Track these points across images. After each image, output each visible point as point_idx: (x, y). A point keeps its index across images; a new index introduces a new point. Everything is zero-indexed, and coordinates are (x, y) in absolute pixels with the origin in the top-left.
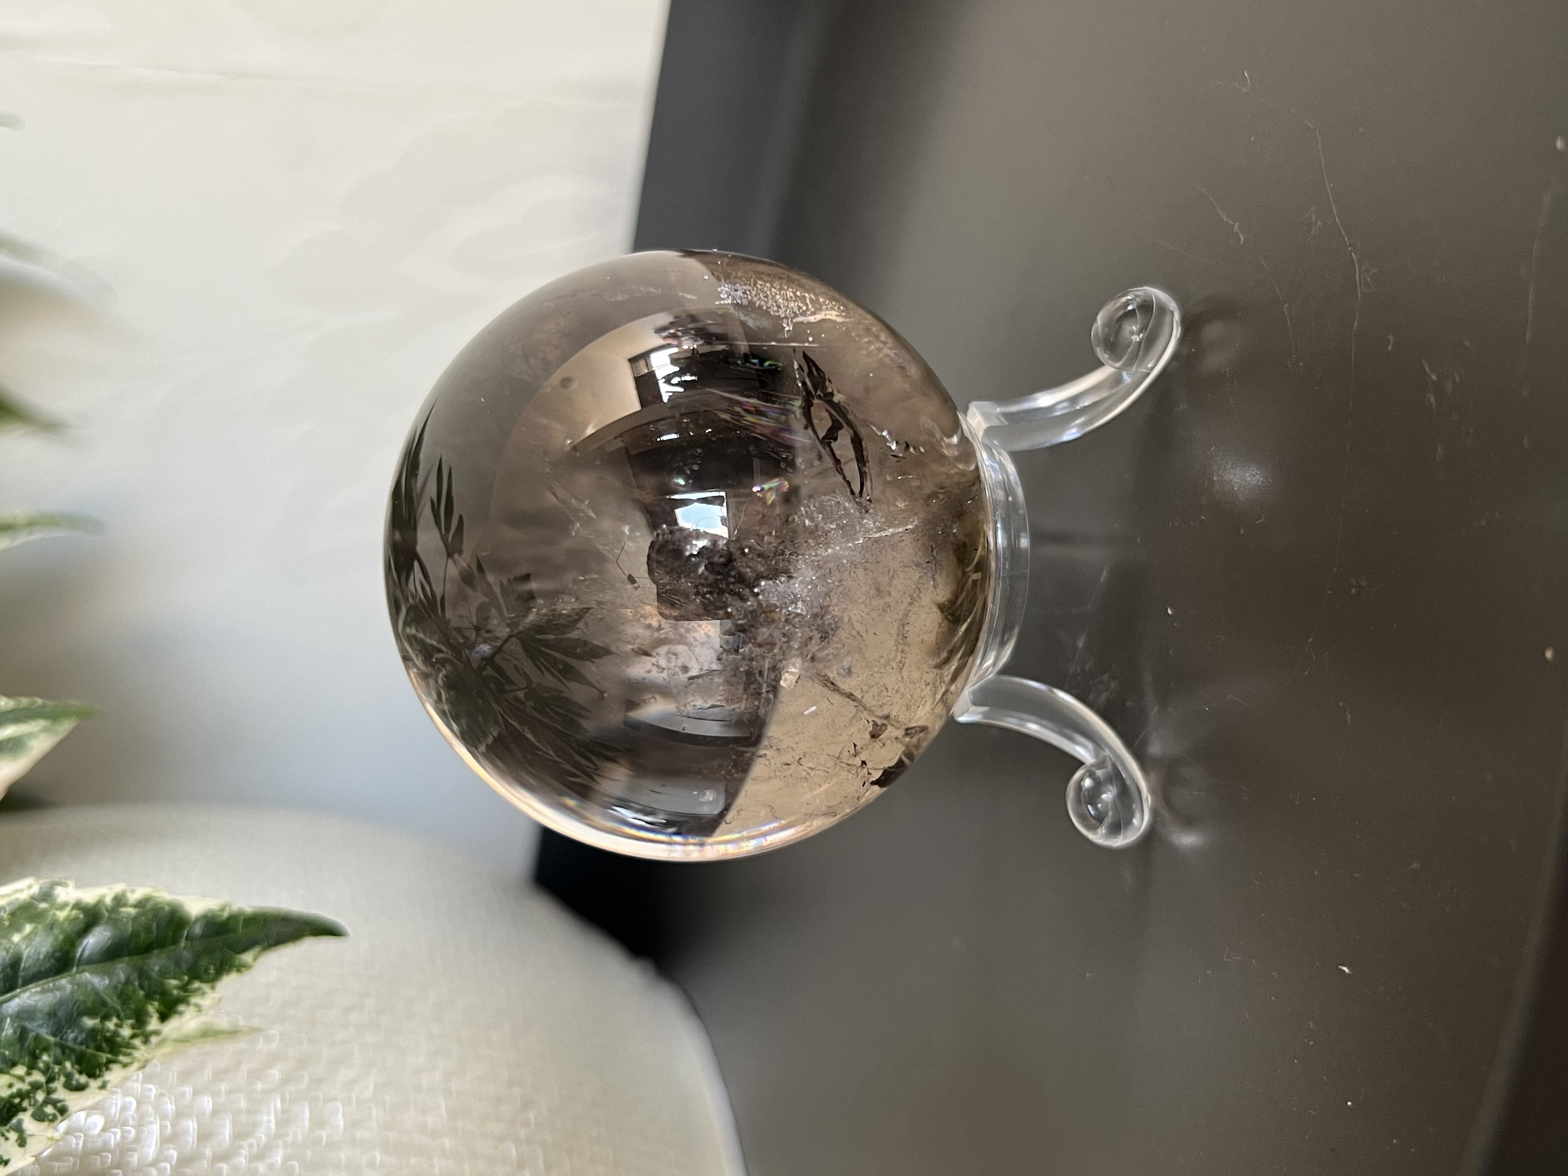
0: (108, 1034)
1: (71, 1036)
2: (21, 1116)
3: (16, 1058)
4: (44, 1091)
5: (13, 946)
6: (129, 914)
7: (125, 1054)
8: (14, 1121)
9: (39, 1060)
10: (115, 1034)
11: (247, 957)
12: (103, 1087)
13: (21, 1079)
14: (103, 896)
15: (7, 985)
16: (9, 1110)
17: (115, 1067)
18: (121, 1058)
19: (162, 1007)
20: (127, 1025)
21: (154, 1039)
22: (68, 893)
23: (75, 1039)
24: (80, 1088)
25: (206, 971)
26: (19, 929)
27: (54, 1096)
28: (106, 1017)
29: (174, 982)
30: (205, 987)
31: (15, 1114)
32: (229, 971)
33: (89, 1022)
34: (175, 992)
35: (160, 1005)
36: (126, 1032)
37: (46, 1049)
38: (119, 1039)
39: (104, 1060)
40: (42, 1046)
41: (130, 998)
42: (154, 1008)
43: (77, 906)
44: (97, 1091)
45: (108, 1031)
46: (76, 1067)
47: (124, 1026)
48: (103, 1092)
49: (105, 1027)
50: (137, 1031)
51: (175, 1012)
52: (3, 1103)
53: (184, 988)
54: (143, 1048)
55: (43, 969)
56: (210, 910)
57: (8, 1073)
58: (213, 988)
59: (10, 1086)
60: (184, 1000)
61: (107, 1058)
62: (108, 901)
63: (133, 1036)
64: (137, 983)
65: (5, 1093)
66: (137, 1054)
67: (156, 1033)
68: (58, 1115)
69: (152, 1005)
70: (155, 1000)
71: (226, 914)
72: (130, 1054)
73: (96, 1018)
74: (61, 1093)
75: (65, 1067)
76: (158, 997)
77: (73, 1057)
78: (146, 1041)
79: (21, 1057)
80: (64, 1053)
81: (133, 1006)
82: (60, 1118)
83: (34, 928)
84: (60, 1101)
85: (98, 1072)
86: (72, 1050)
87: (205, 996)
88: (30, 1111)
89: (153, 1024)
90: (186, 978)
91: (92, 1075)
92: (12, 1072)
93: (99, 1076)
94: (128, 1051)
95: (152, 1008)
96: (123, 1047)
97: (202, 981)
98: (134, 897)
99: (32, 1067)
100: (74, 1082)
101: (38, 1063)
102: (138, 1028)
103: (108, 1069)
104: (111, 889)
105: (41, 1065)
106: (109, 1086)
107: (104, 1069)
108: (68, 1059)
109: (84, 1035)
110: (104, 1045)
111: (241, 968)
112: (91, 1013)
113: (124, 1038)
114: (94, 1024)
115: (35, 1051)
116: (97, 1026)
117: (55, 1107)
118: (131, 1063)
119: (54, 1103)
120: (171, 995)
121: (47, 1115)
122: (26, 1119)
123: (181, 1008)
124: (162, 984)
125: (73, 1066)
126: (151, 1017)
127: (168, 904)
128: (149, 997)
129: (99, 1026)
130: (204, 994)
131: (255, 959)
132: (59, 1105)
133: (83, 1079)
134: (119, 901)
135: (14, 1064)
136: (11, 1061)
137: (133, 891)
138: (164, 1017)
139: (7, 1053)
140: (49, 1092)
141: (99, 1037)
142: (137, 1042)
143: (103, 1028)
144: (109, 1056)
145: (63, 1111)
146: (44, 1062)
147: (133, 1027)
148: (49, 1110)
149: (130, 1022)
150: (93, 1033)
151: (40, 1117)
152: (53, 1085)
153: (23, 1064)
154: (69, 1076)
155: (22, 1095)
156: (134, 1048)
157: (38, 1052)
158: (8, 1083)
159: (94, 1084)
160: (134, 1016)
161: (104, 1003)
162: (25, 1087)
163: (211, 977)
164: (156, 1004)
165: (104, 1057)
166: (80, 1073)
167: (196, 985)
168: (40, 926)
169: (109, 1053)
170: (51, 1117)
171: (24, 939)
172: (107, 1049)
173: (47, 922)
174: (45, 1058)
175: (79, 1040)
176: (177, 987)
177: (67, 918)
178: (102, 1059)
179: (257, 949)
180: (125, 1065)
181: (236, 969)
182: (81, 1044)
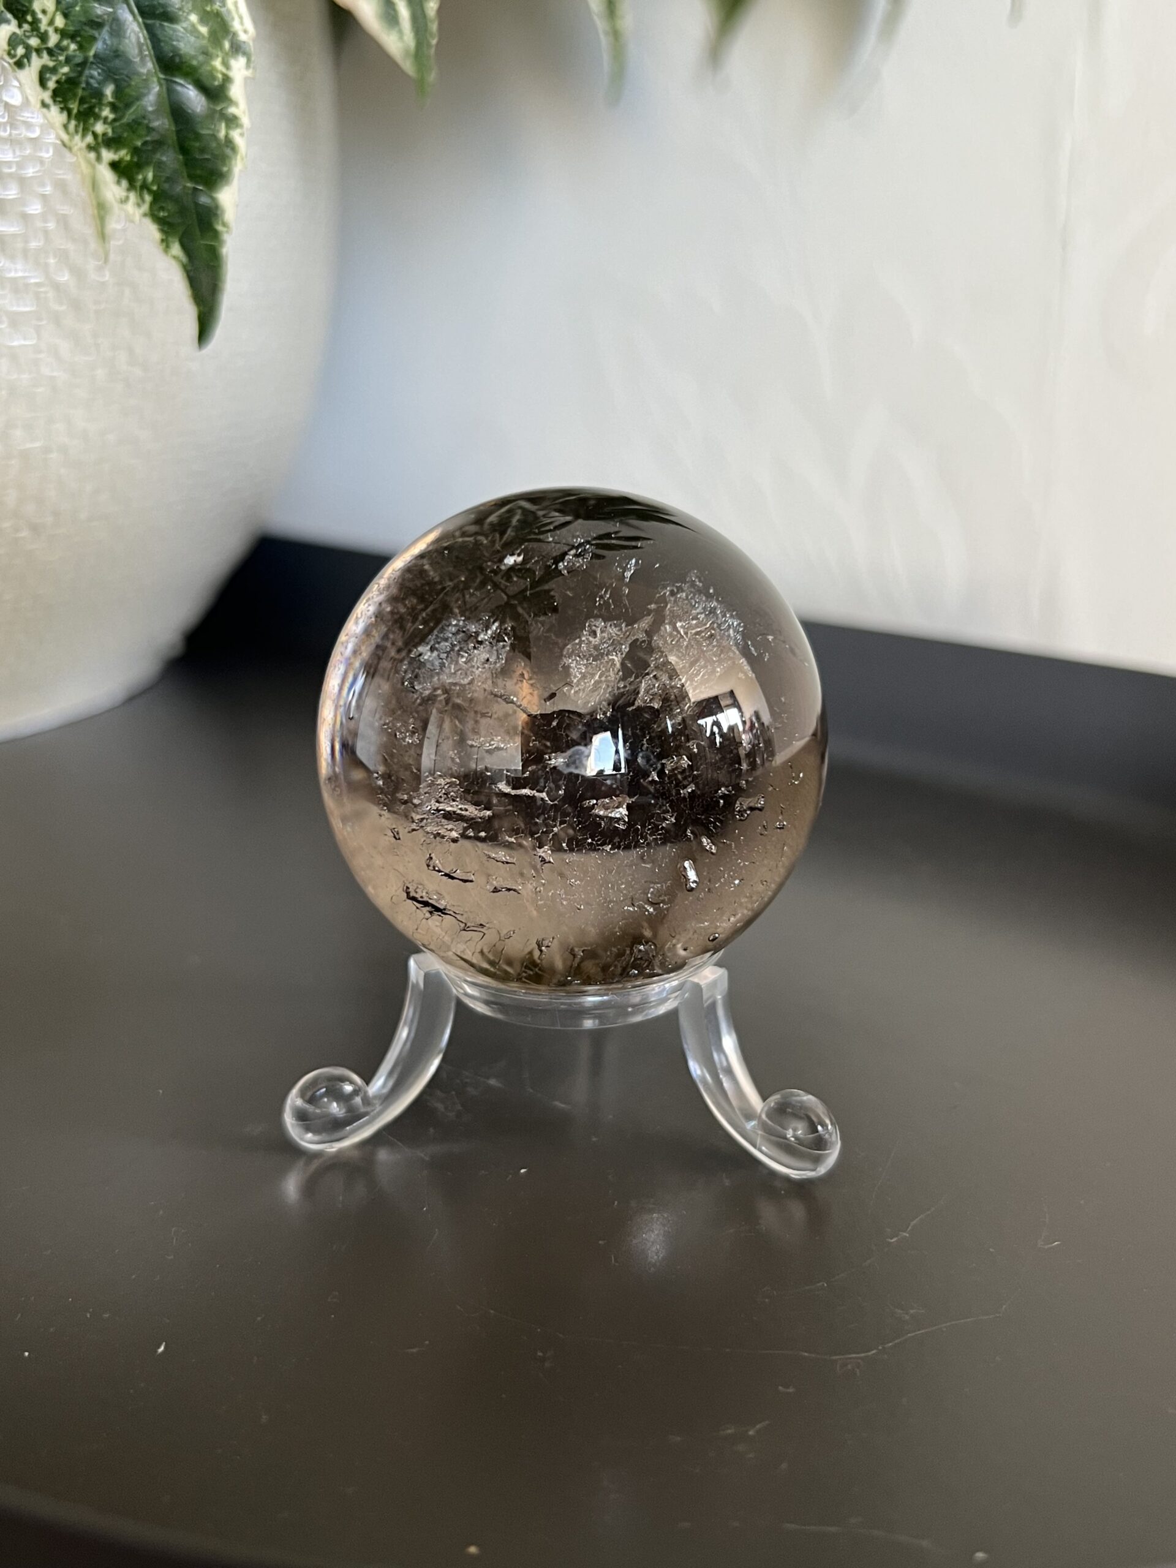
0: (97, 110)
1: (95, 73)
2: (14, 22)
3: (72, 18)
4: (38, 45)
5: (185, 14)
6: (218, 131)
7: (76, 126)
8: (9, 16)
9: (69, 41)
10: (97, 117)
11: (176, 249)
12: (44, 105)
13: (51, 22)
14: (236, 104)
15: (147, 9)
16: (18, 10)
17: (64, 117)
18: (73, 123)
19: (125, 163)
20: (106, 129)
21: (92, 155)
22: (239, 70)
23: (92, 77)
24: (43, 82)
25: (162, 209)
26: (202, 21)
27: (34, 55)
28: (114, 108)
29: (150, 176)
30: (146, 207)
31: (16, 17)
32: (162, 231)
33: (109, 91)
34: (140, 177)
35: (127, 161)
36: (99, 128)
37: (81, 47)
38: (92, 120)
39: (71, 106)
40: (84, 44)
41: (133, 132)
42: (124, 157)
43: (227, 79)
44: (40, 97)
45: (101, 110)
46: (64, 77)
47: (106, 126)
48: (39, 105)
49: (103, 107)
50: (100, 139)
51: (119, 177)
52: (27, 4)
53: (145, 186)
54: (84, 145)
55: (162, 44)
56: (223, 212)
57: (57, 9)
58: (145, 215)
59: (44, 12)
60: (132, 186)
61: (73, 108)
62: (232, 110)
63: (95, 135)
64: (148, 138)
65: (36, 7)
66: (77, 138)
67: (99, 158)
68: (15, 60)
69: (127, 154)
70: (132, 157)
71: (219, 228)
72: (77, 132)
73: (112, 97)
74: (37, 63)
75: (62, 67)
76: (135, 159)
77: (72, 75)
78: (90, 148)
79: (73, 22)
80: (78, 65)
81: (125, 135)
82: (12, 61)
83: (203, 37)
84: (29, 61)
85: (58, 99)
86: (81, 73)
87: (136, 206)
88: (18, 31)
89: (108, 155)
90: (155, 188)
91: (55, 94)
92: (58, 13)
93: (55, 101)
94: (81, 129)
95: (123, 154)
96: (84, 124)
97: (152, 204)
98: (236, 135)
99: (63, 33)
100: (48, 75)
101: (67, 38)
102: (103, 141)
103: (62, 109)
104: (244, 112)
105: (65, 43)
106: (45, 110)
107: (62, 106)
108: (71, 70)
109: (96, 85)
110: (86, 106)
111: (166, 243)
112: (118, 93)
113: (93, 125)
114: (107, 95)
115: (80, 36)
116: (105, 98)
117: (23, 57)
118: (67, 132)
119: (27, 56)
120: (138, 173)
121: (14, 49)
122: (11, 27)
123: (125, 183)
124: (147, 163)
125: (64, 74)
126: (116, 152)
127: (230, 171)
128: (135, 151)
129: (105, 101)
130: (139, 205)
131: (174, 257)
132: (25, 60)
133: (51, 84)
134: (232, 121)
135: (66, 16)
136: (70, 12)
137: (242, 135)
138: (114, 166)
139: (77, 8)
140: (38, 51)
141: (94, 101)
142: (89, 139)
143: (103, 105)
144: (75, 111)
145: (19, 64)
146: (68, 45)
147: (104, 134)
148: (20, 51)
149: (110, 132)
150: (99, 94)
151: (13, 41)
152: (45, 54)
153: (66, 25)
154: (54, 70)
155: (35, 24)
156: (84, 136)
157: (79, 39)
158: (47, 9)
159: (47, 96)
160: (115, 136)
161: (128, 106)
162: (43, 26)
163: (156, 213)
164: (128, 158)
165: (74, 106)
166: (58, 82)
167: (148, 198)
168: (205, 42)
169: (79, 111)
170: (12, 52)
171: (193, 26)
172: (81, 110)
173: (210, 49)
174: (73, 47)
175: (92, 81)
176: (145, 179)
177: (214, 69)
178: (72, 104)
179: (184, 259)
180: (65, 127)
181: (164, 237)
182: (88, 83)
